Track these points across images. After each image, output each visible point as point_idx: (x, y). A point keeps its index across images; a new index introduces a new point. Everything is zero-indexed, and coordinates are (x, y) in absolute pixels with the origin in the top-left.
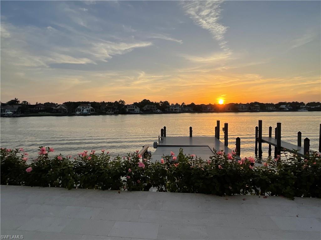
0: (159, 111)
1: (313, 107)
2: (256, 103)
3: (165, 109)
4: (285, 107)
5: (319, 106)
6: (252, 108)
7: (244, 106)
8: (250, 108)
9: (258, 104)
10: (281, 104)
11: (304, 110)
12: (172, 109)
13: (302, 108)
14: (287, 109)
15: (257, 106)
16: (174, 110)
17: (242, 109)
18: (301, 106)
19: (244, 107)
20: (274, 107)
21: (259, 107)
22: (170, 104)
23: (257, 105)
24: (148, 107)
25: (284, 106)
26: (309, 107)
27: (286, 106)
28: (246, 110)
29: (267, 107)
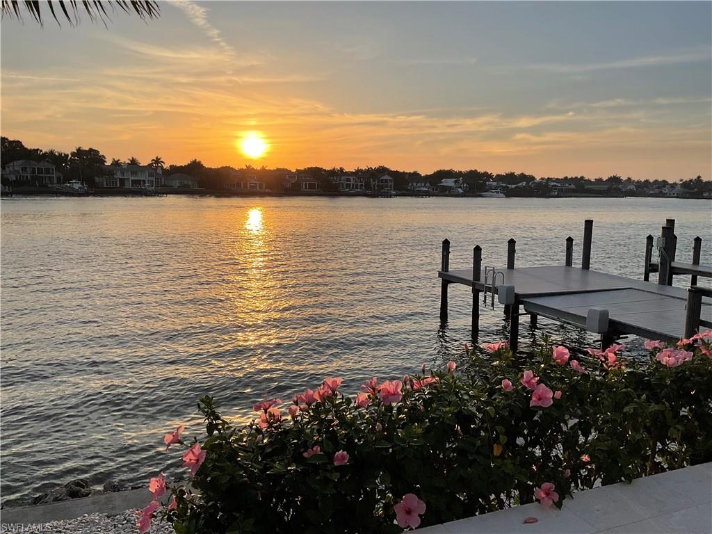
0: (77, 185)
1: (513, 186)
2: (383, 170)
3: (97, 179)
4: (453, 184)
5: (524, 184)
6: (372, 183)
7: (351, 178)
8: (368, 186)
9: (389, 175)
10: (442, 175)
11: (498, 192)
12: (122, 181)
13: (491, 188)
14: (460, 191)
15: (386, 180)
16: (129, 185)
17: (348, 186)
18: (487, 183)
19: (352, 182)
20: (428, 185)
21: (390, 180)
22: (109, 163)
23: (386, 177)
25: (449, 182)
26: (504, 185)
27: (455, 182)
28: (359, 190)
29: (410, 184)
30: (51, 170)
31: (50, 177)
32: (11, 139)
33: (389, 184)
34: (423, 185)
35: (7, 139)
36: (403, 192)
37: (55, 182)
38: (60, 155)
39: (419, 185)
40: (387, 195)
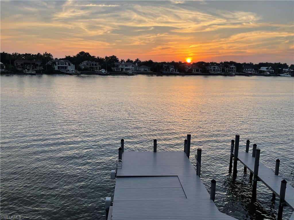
0: (103, 71)
2: (232, 63)
3: (112, 68)
4: (266, 70)
6: (226, 69)
8: (223, 70)
9: (234, 65)
10: (262, 65)
11: (287, 74)
12: (122, 69)
13: (285, 72)
14: (268, 73)
15: (233, 68)
16: (124, 70)
17: (214, 70)
18: (283, 69)
19: (216, 68)
20: (253, 70)
21: (235, 68)
22: (120, 60)
24: (87, 64)
25: (264, 69)
26: (292, 70)
27: (267, 68)
28: (219, 72)
29: (244, 70)
30: (97, 65)
31: (96, 67)
32: (85, 52)
33: (234, 69)
34: (251, 70)
35: (84, 52)
36: (240, 73)
37: (98, 69)
38: (101, 58)
39: (249, 70)
40: (231, 75)
